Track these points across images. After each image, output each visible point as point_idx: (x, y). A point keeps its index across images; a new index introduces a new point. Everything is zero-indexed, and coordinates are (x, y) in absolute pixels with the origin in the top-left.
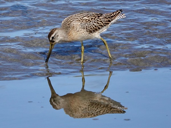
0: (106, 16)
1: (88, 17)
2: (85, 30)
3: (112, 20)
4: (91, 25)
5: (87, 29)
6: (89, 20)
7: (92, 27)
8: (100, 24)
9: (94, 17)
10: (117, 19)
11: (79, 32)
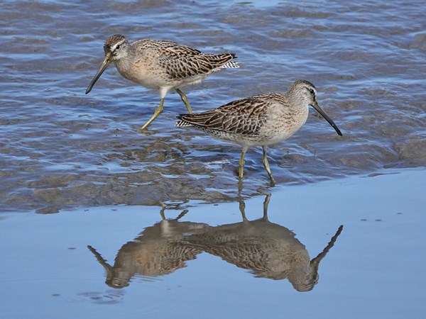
0: (207, 57)
1: (176, 49)
2: (165, 70)
3: (215, 67)
4: (176, 64)
5: (168, 69)
6: (176, 55)
7: (178, 69)
8: (193, 67)
9: (185, 53)
10: (223, 67)
11: (153, 71)
